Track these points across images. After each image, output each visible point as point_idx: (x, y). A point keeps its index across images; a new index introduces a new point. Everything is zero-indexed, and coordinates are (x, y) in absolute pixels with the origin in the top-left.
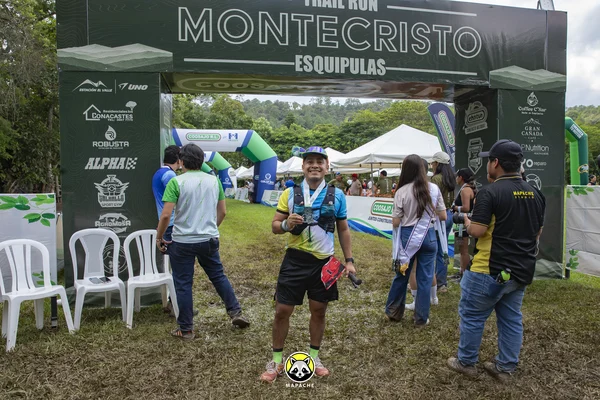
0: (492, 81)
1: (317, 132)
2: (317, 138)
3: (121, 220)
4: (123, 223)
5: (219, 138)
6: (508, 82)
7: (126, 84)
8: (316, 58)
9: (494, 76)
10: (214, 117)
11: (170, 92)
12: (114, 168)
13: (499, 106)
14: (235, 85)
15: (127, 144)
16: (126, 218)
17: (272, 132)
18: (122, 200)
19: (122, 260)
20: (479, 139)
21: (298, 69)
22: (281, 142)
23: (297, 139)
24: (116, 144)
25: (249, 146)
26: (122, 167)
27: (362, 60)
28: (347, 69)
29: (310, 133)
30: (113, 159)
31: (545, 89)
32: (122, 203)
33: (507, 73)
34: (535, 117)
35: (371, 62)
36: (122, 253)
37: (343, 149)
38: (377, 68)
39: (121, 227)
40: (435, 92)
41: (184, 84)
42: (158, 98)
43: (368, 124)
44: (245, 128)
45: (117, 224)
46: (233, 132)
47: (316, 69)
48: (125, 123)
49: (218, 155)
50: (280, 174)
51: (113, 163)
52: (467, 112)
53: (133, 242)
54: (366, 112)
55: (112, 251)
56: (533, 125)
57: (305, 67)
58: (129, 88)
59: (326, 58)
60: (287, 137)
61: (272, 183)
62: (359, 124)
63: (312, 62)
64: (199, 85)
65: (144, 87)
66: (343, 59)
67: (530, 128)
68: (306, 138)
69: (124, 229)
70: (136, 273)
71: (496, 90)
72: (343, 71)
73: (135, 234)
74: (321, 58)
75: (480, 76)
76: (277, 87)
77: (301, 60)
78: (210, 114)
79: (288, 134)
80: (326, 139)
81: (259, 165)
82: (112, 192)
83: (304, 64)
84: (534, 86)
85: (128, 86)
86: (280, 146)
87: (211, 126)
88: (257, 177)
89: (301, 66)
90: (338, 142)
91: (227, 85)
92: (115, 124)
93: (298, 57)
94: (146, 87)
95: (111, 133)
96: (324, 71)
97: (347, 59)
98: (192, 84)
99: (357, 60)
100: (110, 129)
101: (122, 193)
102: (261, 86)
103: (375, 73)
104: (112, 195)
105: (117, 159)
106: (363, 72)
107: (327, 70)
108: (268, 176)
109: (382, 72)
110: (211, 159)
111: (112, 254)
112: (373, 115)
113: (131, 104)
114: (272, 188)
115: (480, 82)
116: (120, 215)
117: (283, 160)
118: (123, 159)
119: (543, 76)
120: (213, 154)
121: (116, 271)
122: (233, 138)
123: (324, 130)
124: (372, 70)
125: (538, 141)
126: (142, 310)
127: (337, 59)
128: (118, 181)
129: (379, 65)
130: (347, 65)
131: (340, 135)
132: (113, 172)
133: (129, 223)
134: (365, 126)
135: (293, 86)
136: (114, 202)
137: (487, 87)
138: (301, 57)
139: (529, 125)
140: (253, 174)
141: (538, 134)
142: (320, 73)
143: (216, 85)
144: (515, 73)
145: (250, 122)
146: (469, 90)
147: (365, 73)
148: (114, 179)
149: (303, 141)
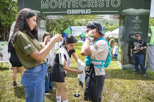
0: (123, 13)
6: (129, 13)
8: (72, 10)
21: (68, 13)
27: (84, 10)
28: (80, 12)
31: (142, 14)
33: (128, 10)
34: (138, 23)
35: (87, 10)
38: (88, 12)
46: (85, 27)
47: (72, 13)
49: (84, 33)
56: (137, 26)
57: (70, 13)
59: (75, 10)
63: (71, 11)
66: (79, 10)
67: (136, 27)
71: (125, 16)
72: (79, 13)
74: (73, 10)
75: (119, 12)
77: (69, 11)
83: (69, 12)
84: (138, 14)
89: (69, 13)
93: (68, 10)
96: (74, 13)
97: (80, 10)
99: (83, 10)
103: (87, 13)
106: (84, 13)
107: (75, 13)
109: (90, 12)
119: (141, 11)
120: (83, 33)
122: (85, 28)
124: (87, 12)
125: (138, 30)
127: (78, 10)
129: (89, 11)
130: (80, 11)
138: (69, 10)
139: (135, 26)
141: (138, 28)
142: (73, 14)
144: (131, 11)
147: (85, 13)
149: (108, 29)
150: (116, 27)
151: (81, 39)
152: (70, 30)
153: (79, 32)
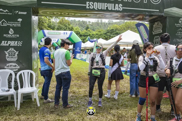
0: (165, 14)
1: (97, 32)
2: (97, 34)
3: (15, 66)
4: (16, 67)
5: (60, 34)
6: (172, 14)
7: (17, 12)
8: (95, 3)
9: (166, 11)
10: (59, 26)
11: (37, 16)
12: (13, 45)
13: (167, 23)
14: (63, 13)
15: (18, 36)
16: (18, 66)
17: (80, 32)
18: (16, 58)
19: (16, 82)
20: (159, 36)
21: (87, 7)
22: (84, 36)
23: (90, 35)
24: (14, 36)
25: (71, 37)
26: (16, 45)
27: (113, 4)
28: (107, 8)
29: (94, 33)
30: (12, 42)
32: (16, 59)
33: (171, 10)
35: (117, 5)
36: (16, 79)
37: (107, 39)
38: (119, 7)
39: (16, 69)
40: (141, 18)
41: (42, 13)
42: (31, 18)
43: (116, 30)
44: (70, 30)
45: (14, 68)
46: (65, 32)
47: (95, 8)
48: (17, 27)
50: (83, 48)
51: (12, 43)
52: (154, 26)
53: (21, 75)
54: (115, 25)
55: (12, 78)
56: (181, 31)
58: (19, 13)
59: (99, 3)
60: (86, 34)
61: (79, 51)
62: (113, 30)
63: (93, 5)
64: (48, 13)
65: (25, 13)
66: (105, 4)
68: (93, 35)
69: (17, 70)
70: (22, 87)
71: (166, 17)
72: (105, 9)
73: (22, 72)
74: (97, 3)
75: (160, 12)
76: (79, 15)
77: (89, 4)
78: (58, 25)
79: (86, 33)
80: (100, 35)
81: (75, 44)
82: (12, 55)
85: (18, 12)
86: (83, 37)
87: (58, 29)
88: (74, 49)
89: (89, 6)
90: (104, 36)
91: (60, 13)
92: (13, 28)
93: (87, 3)
94: (26, 13)
95: (11, 31)
97: (107, 4)
98: (45, 13)
99: (111, 4)
100: (11, 29)
101: (16, 55)
102: (73, 14)
103: (118, 10)
104: (12, 56)
105: (14, 42)
106: (113, 9)
107: (99, 8)
108: (78, 48)
109: (121, 9)
110: (57, 42)
111: (11, 80)
112: (118, 27)
113: (20, 20)
114: (80, 53)
115: (160, 14)
116: (15, 64)
117: (84, 42)
118: (16, 42)
120: (58, 40)
121: (13, 87)
122: (65, 34)
123: (100, 32)
124: (117, 8)
126: (24, 102)
127: (103, 4)
128: (14, 50)
130: (107, 6)
131: (105, 34)
132: (12, 47)
133: (19, 67)
134: (114, 30)
135: (86, 14)
136: (13, 59)
137: (163, 16)
138: (89, 2)
139: (179, 31)
140: (72, 47)
143: (55, 13)
145: (72, 28)
146: (155, 17)
148: (13, 50)
149: (92, 35)
150: (102, 32)
151: (54, 49)
152: (43, 36)
153: (53, 39)
